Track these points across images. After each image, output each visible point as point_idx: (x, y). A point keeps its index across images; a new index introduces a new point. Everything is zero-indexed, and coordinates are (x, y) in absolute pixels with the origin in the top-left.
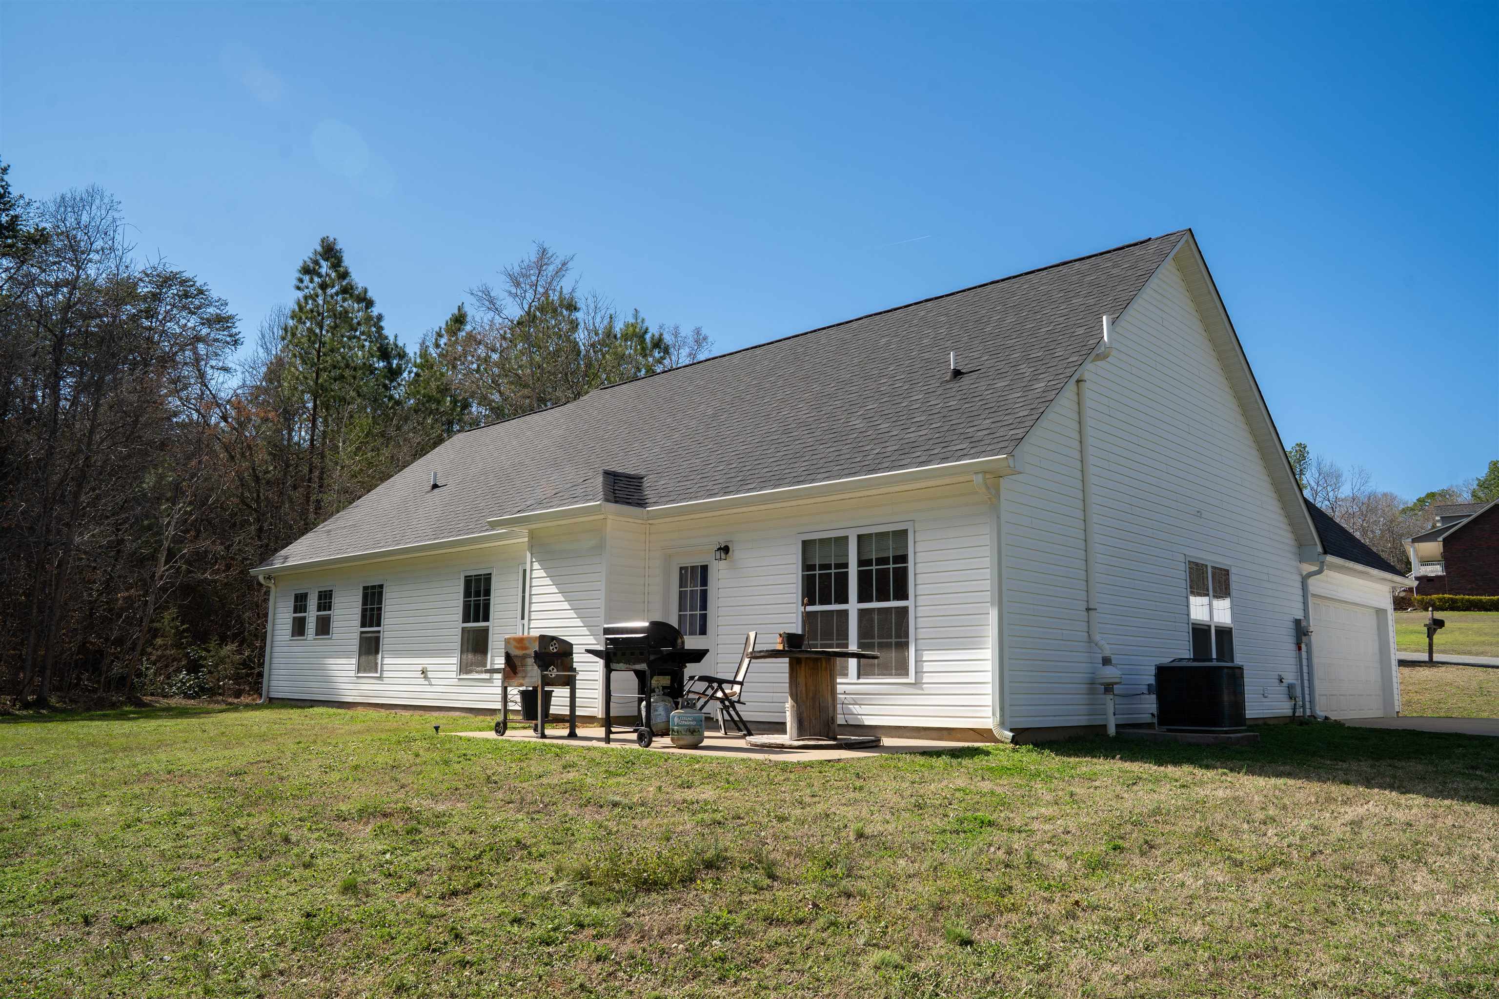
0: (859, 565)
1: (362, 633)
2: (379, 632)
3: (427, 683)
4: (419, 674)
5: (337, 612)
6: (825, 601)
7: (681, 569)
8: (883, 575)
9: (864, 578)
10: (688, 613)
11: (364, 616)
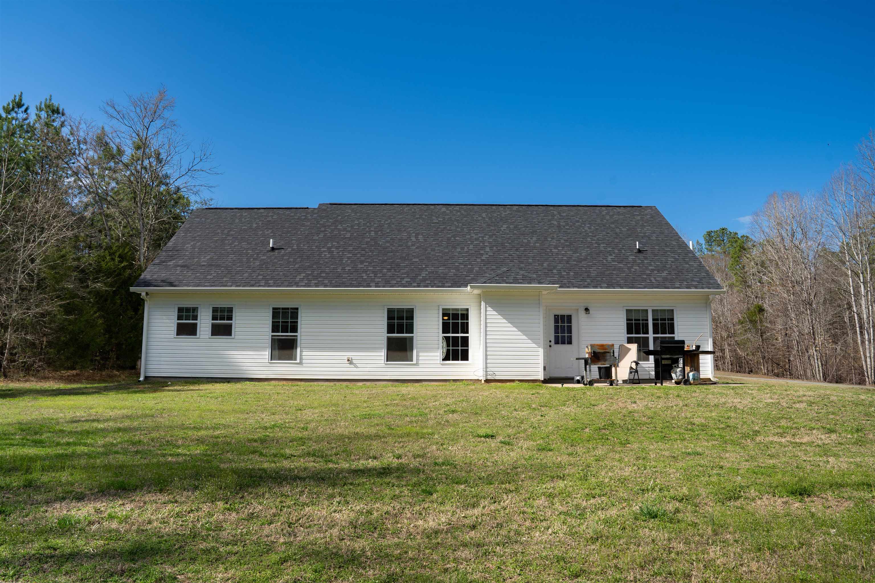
0: (653, 320)
1: (272, 336)
2: (297, 336)
3: (352, 366)
4: (346, 362)
5: (237, 322)
6: (638, 332)
7: (555, 315)
8: (663, 325)
9: (655, 326)
10: (560, 335)
11: (273, 326)
